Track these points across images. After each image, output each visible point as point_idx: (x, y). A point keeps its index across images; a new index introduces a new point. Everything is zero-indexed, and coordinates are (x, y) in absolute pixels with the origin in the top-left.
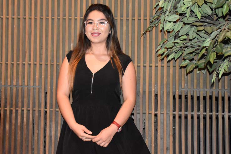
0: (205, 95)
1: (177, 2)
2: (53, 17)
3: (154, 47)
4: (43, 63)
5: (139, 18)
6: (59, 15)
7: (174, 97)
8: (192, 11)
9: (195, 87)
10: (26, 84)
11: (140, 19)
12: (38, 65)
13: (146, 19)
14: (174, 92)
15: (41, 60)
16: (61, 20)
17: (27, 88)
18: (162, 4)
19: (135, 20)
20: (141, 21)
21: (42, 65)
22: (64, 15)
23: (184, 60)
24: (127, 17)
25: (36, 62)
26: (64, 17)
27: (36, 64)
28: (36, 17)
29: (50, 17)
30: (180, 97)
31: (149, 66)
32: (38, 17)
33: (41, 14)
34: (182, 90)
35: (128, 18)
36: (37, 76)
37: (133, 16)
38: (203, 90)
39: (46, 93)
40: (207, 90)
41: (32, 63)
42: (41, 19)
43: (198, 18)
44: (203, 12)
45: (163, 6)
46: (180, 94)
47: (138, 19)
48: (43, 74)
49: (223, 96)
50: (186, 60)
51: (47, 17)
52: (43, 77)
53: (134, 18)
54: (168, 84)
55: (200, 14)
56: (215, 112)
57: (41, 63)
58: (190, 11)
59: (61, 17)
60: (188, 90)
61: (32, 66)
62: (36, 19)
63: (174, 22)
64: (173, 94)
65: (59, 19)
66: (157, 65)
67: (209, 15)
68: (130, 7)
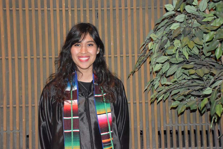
0: (189, 130)
1: (164, 42)
2: (32, 57)
3: (137, 84)
4: (23, 105)
5: (122, 55)
6: (38, 54)
7: (159, 133)
8: (180, 52)
9: (180, 122)
10: (5, 129)
11: (123, 57)
12: (17, 108)
13: (129, 56)
14: (159, 128)
15: (20, 102)
16: (41, 60)
17: (6, 133)
18: (151, 46)
19: (117, 57)
20: (124, 58)
21: (22, 107)
22: (44, 54)
23: (174, 100)
24: (109, 54)
25: (15, 104)
26: (44, 57)
27: (15, 107)
28: (13, 57)
29: (29, 57)
30: (165, 132)
31: (134, 103)
32: (16, 58)
33: (19, 54)
34: (167, 125)
35: (110, 56)
36: (17, 120)
37: (115, 53)
38: (187, 125)
39: (28, 136)
40: (191, 125)
41: (11, 106)
42: (20, 59)
43: (186, 58)
44: (190, 51)
45: (151, 48)
46: (165, 130)
47: (121, 57)
48: (24, 116)
49: (207, 130)
50: (176, 100)
51: (26, 57)
52: (24, 120)
53: (116, 55)
54: (153, 120)
55: (188, 55)
56: (200, 146)
57: (21, 105)
58: (179, 52)
59: (41, 56)
60: (173, 125)
61: (11, 109)
62: (13, 60)
63: (162, 63)
64: (158, 130)
65: (39, 58)
66: (141, 102)
67: (196, 54)
68: (112, 44)
